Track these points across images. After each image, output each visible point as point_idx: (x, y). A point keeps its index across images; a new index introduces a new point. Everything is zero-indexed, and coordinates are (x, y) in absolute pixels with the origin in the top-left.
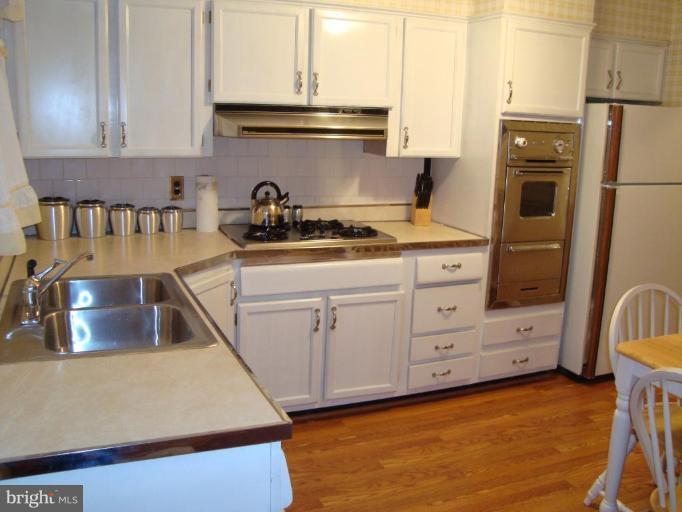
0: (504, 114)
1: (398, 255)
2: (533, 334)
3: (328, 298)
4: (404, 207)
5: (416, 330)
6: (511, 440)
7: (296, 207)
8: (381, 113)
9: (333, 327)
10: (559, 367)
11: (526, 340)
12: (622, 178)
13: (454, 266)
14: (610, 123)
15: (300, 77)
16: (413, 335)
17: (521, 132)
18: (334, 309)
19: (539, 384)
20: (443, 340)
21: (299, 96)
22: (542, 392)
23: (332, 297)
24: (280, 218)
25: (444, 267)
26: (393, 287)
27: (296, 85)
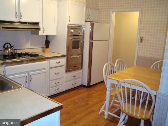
0: (68, 24)
1: (45, 61)
2: (76, 77)
3: (29, 73)
4: (42, 48)
5: (50, 79)
6: (77, 103)
7: (15, 50)
8: (38, 24)
9: (31, 81)
10: (82, 85)
11: (75, 79)
12: (94, 39)
13: (58, 62)
14: (91, 27)
15: (17, 13)
16: (50, 81)
17: (72, 29)
18: (30, 76)
19: (78, 89)
20: (57, 81)
21: (17, 19)
22: (79, 91)
23: (30, 73)
24: (12, 53)
25: (56, 63)
26: (44, 69)
27: (16, 16)
